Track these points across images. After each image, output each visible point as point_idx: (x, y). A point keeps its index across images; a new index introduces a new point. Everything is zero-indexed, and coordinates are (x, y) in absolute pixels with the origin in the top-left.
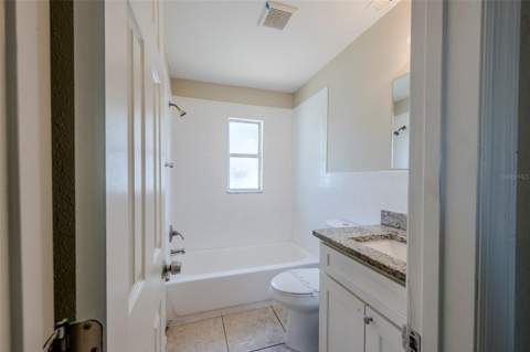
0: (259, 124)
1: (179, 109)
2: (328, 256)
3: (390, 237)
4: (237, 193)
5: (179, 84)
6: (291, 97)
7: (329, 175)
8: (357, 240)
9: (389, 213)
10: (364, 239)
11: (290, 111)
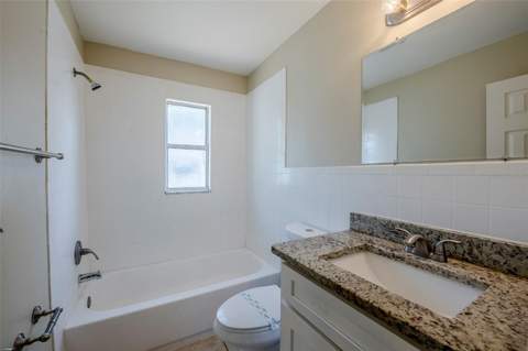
0: (206, 109)
1: (91, 81)
2: (293, 283)
3: (366, 248)
4: (178, 193)
5: (93, 49)
6: (245, 81)
7: (288, 170)
8: (329, 257)
9: (359, 216)
10: (338, 255)
11: (243, 96)
